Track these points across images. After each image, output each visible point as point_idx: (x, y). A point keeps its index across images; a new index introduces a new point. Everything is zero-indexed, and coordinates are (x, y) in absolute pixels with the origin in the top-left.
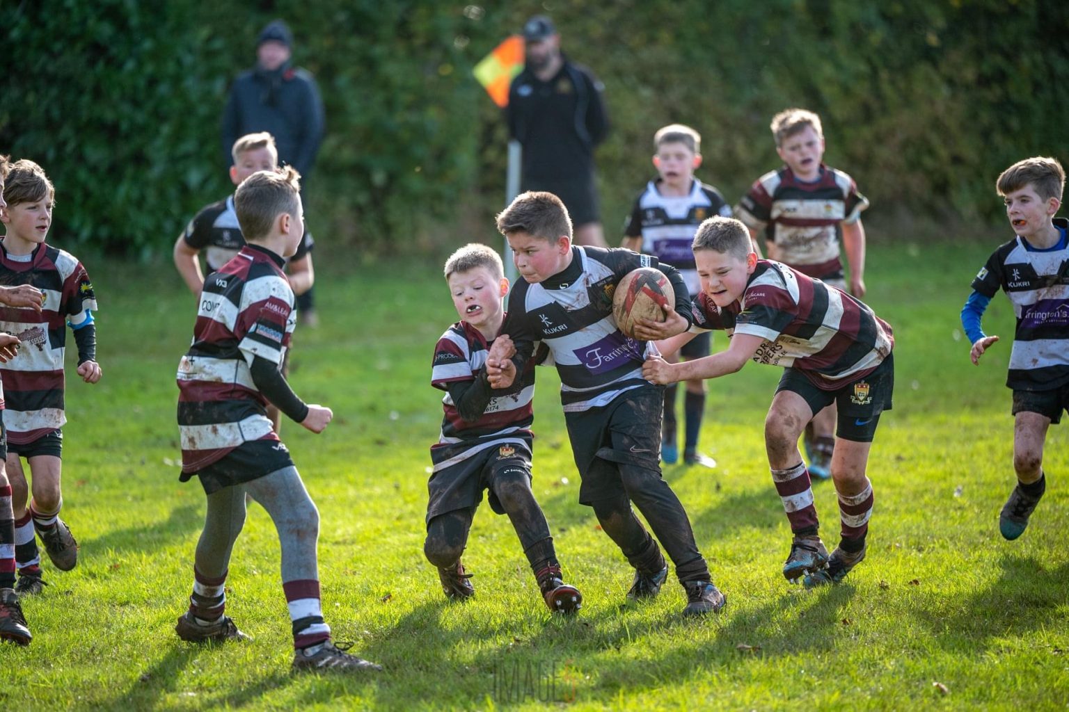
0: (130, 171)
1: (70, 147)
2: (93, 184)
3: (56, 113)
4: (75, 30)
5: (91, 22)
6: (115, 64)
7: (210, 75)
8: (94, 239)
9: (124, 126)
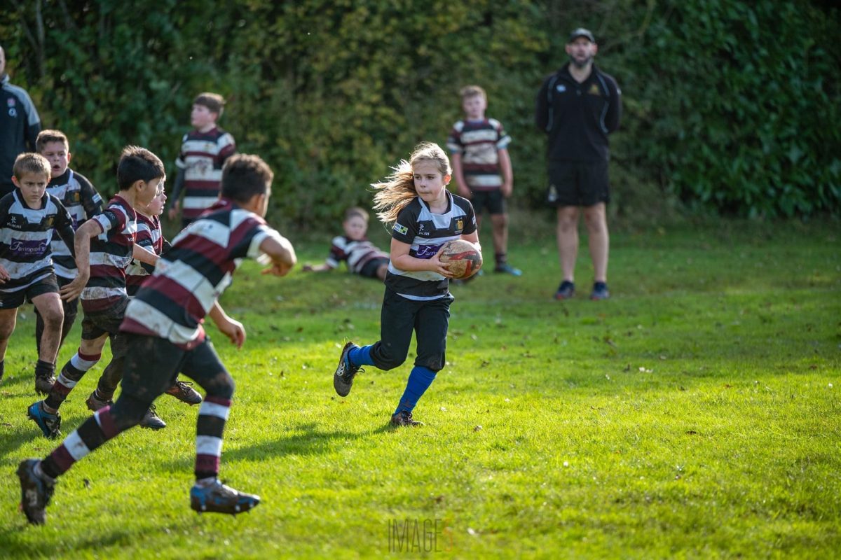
0: (743, 148)
1: (697, 129)
2: (713, 159)
3: (688, 103)
4: (708, 40)
5: (721, 35)
6: (736, 65)
7: (812, 76)
8: (713, 200)
9: (741, 113)
